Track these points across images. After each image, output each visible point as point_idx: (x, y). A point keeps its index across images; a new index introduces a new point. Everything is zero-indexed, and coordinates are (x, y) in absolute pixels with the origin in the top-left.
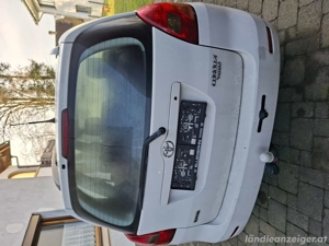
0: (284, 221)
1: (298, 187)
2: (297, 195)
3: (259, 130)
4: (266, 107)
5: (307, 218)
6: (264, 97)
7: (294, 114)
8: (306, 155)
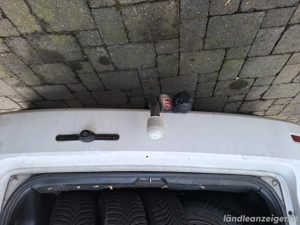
0: (271, 57)
1: (213, 49)
2: (227, 49)
3: (115, 137)
4: (78, 131)
5: (262, 32)
6: (60, 138)
7: (110, 67)
8: (162, 47)
